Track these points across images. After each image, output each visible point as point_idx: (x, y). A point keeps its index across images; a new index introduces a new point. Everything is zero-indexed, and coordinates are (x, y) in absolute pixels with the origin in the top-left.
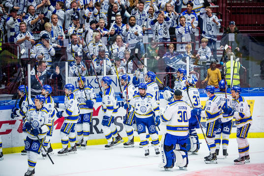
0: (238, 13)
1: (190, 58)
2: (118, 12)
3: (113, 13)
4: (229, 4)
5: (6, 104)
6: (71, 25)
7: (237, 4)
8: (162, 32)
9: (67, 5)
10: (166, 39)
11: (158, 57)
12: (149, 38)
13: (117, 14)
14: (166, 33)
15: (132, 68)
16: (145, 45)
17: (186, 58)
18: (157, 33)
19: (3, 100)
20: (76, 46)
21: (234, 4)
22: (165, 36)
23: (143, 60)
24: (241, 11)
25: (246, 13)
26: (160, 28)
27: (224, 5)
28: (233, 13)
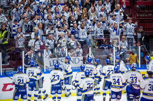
0: (143, 22)
1: (115, 48)
2: (74, 21)
3: (71, 22)
4: (138, 17)
5: (10, 73)
6: (47, 29)
7: (142, 17)
8: (99, 32)
9: (45, 17)
10: (102, 36)
11: (98, 47)
12: (92, 36)
13: (74, 22)
14: (102, 33)
15: (82, 53)
16: (90, 40)
17: (113, 47)
18: (96, 32)
19: (8, 71)
20: (51, 41)
21: (140, 17)
22: (101, 34)
23: (89, 48)
24: (145, 21)
25: (148, 22)
26: (98, 30)
27: (135, 17)
28: (140, 22)
